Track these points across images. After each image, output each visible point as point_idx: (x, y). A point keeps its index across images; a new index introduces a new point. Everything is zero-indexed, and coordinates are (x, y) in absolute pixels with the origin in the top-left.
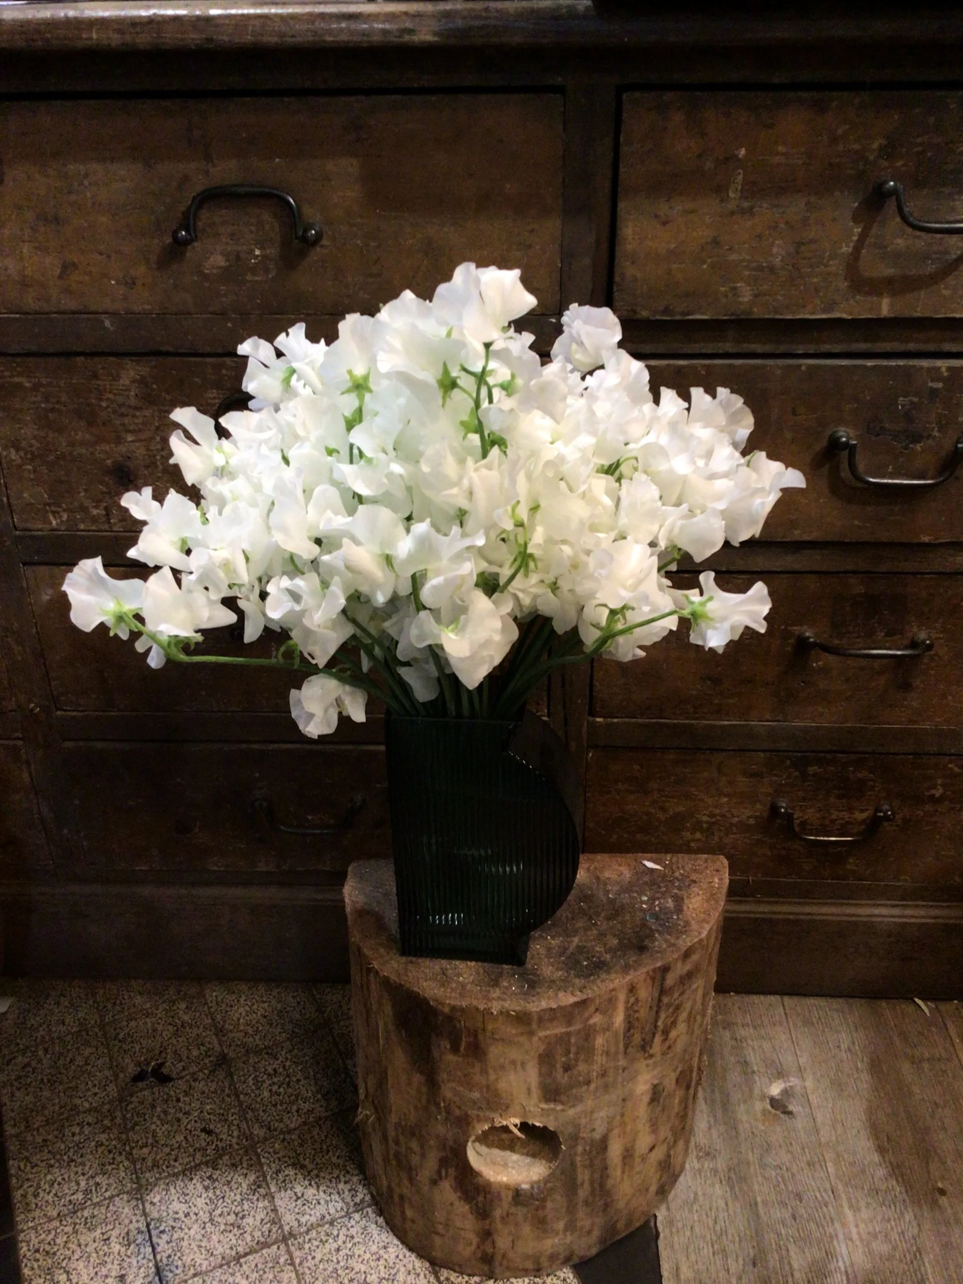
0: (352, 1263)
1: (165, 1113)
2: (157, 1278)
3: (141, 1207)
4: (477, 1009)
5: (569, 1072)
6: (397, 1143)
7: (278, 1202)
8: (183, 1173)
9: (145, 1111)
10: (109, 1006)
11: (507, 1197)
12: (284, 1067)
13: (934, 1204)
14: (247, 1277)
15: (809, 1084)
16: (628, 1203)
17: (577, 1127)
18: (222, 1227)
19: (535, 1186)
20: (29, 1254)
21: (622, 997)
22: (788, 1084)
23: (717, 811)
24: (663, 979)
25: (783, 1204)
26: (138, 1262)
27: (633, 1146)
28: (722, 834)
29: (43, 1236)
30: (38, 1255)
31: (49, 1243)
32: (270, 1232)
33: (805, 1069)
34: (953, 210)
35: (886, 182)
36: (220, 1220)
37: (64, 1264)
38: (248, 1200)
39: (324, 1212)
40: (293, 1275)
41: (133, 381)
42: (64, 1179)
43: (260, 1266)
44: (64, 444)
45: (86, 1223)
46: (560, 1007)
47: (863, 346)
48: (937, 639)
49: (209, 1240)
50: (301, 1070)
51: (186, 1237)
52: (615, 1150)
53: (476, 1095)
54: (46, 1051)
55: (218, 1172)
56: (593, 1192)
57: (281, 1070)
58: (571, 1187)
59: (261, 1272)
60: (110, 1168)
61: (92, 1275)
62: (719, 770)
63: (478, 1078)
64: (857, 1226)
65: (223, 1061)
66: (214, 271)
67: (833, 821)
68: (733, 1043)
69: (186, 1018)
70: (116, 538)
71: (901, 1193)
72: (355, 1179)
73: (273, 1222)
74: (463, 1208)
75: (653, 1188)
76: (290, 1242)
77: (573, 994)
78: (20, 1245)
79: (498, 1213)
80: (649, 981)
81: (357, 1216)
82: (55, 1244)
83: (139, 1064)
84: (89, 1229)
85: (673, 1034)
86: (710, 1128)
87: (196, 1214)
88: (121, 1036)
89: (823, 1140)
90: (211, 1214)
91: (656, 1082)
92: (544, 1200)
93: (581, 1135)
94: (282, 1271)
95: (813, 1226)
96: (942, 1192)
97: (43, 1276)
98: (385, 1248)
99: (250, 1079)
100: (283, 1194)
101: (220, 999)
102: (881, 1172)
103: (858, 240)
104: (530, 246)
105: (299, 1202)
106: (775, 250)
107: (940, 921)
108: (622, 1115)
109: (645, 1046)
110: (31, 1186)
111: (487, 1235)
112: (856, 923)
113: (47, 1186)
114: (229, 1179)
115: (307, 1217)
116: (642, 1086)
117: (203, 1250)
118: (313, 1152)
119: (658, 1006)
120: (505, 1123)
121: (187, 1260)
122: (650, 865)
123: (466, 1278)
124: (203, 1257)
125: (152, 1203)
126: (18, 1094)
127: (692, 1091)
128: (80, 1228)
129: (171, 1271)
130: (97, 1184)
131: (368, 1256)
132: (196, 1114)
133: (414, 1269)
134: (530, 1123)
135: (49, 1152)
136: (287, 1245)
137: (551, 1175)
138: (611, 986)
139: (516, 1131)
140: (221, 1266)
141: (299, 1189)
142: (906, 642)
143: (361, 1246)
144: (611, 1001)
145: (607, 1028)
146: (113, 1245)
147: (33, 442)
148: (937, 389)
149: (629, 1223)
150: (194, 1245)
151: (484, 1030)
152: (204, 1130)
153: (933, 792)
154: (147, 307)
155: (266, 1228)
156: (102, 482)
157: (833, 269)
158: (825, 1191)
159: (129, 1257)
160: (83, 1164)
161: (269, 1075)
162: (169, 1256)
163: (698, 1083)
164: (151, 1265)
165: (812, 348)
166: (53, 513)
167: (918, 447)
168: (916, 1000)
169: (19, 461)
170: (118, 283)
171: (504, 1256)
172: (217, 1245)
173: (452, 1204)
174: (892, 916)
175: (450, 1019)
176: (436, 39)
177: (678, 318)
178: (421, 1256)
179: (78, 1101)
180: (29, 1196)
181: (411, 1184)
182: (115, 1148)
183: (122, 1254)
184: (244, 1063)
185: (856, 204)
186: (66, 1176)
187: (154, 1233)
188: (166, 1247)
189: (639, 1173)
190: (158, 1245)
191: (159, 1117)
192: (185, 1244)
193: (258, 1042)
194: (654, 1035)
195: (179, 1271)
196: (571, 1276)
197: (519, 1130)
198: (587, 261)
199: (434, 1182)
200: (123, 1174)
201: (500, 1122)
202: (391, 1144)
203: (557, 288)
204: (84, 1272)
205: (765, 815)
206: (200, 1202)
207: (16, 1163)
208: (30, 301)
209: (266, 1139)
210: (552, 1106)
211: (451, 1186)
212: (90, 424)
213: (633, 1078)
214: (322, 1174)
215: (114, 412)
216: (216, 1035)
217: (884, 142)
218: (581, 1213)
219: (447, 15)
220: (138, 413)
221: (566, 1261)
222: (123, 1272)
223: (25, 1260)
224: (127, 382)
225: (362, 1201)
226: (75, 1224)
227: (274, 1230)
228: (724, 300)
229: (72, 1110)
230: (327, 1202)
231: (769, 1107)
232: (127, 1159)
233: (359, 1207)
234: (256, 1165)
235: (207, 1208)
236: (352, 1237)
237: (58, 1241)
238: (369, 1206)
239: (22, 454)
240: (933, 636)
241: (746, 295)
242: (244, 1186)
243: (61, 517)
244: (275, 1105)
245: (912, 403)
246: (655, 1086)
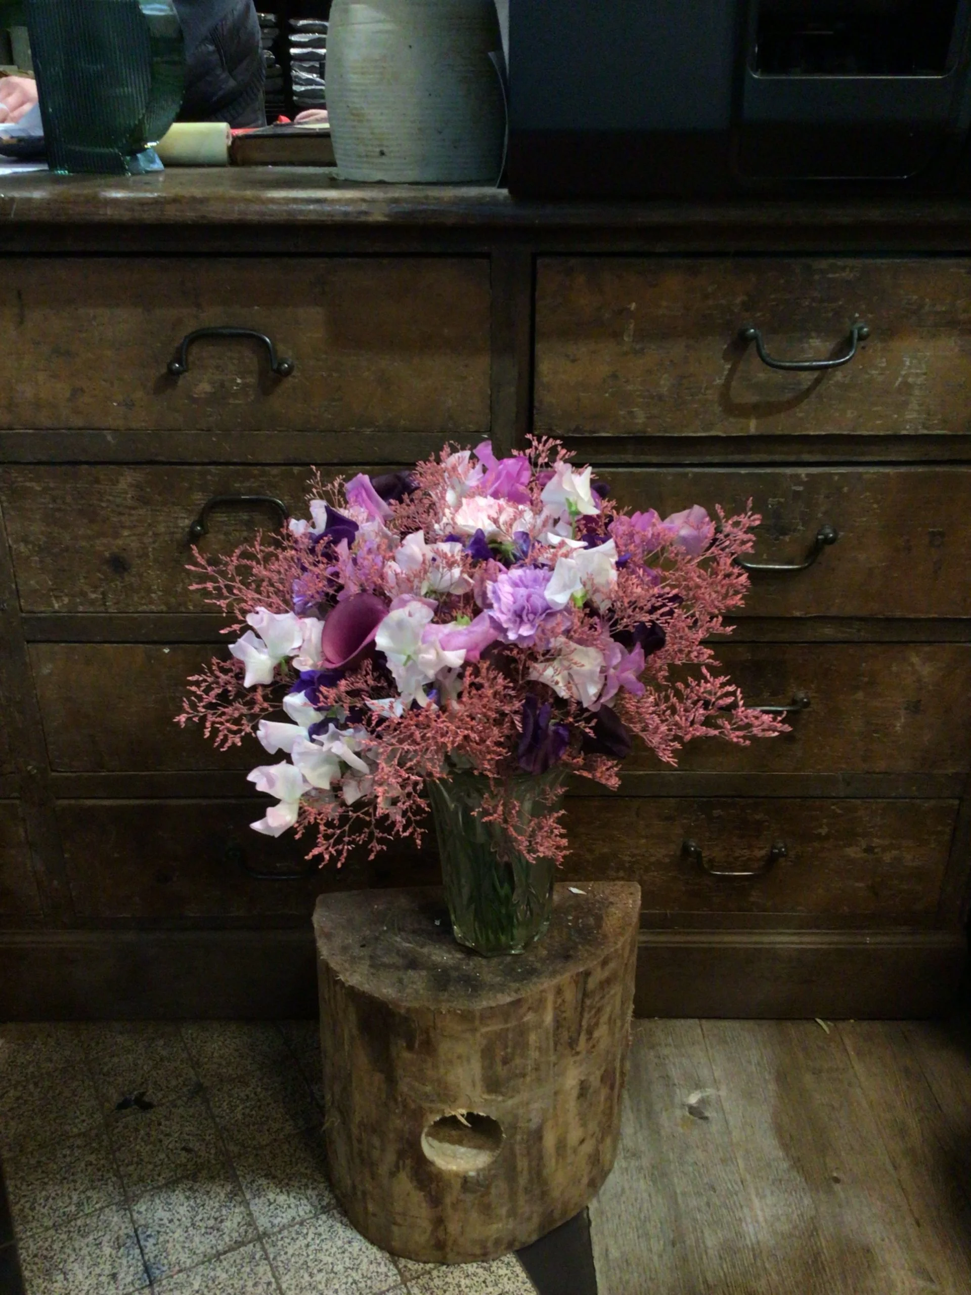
0: (321, 1256)
1: (148, 1134)
2: (145, 1275)
3: (129, 1215)
4: (428, 1009)
5: (508, 1066)
6: (360, 1141)
7: (253, 1208)
8: (166, 1185)
9: (129, 1134)
10: (93, 1045)
11: (457, 1185)
12: (255, 1093)
13: (830, 1192)
14: (227, 1272)
15: (723, 1093)
16: (562, 1193)
17: (516, 1117)
18: (203, 1231)
19: (481, 1173)
20: (28, 1259)
21: (550, 998)
22: (705, 1094)
23: (637, 852)
24: (585, 983)
25: (698, 1194)
26: (128, 1262)
27: (565, 1138)
28: (642, 871)
29: (41, 1243)
30: (36, 1259)
31: (47, 1249)
32: (246, 1232)
33: (720, 1082)
34: (803, 351)
35: (748, 330)
36: (201, 1224)
37: (61, 1266)
38: (226, 1206)
39: (294, 1214)
40: (268, 1268)
41: (131, 485)
42: (57, 1195)
43: (238, 1261)
44: (68, 538)
45: (79, 1231)
46: (498, 1006)
47: (737, 458)
48: (814, 697)
49: (192, 1241)
50: (271, 1095)
51: (171, 1240)
52: (549, 1141)
53: (428, 1089)
54: (36, 1085)
55: (198, 1184)
56: (531, 1181)
57: (253, 1095)
58: (511, 1175)
59: (239, 1267)
60: (99, 1184)
61: (87, 1274)
62: (638, 815)
63: (430, 1073)
64: (762, 1210)
65: (199, 1090)
66: (203, 396)
67: (736, 858)
68: (656, 1060)
69: (164, 1053)
70: (111, 618)
71: (800, 1182)
72: (322, 1186)
73: (249, 1224)
74: (417, 1197)
75: (585, 1181)
76: (264, 1241)
77: (509, 995)
78: (20, 1251)
79: (448, 1200)
80: (573, 985)
81: (324, 1217)
82: (52, 1250)
83: (123, 1094)
84: (82, 1236)
85: (596, 1034)
86: (635, 1133)
87: (179, 1220)
88: (105, 1070)
89: (734, 1140)
90: (192, 1220)
91: (583, 1078)
92: (488, 1187)
93: (519, 1125)
94: (258, 1265)
95: (725, 1211)
96: (837, 1180)
97: (42, 1277)
98: (349, 1242)
99: (225, 1104)
100: (257, 1200)
101: (194, 1036)
102: (785, 1165)
103: (728, 375)
104: (465, 378)
105: (272, 1207)
106: (662, 382)
107: (832, 946)
108: (555, 1108)
109: (572, 1043)
110: (27, 1202)
111: (439, 1222)
112: (760, 949)
113: (42, 1201)
114: (208, 1189)
115: (279, 1219)
116: (571, 1080)
117: (186, 1250)
118: (283, 1164)
119: (581, 1008)
120: (453, 1113)
121: (173, 1259)
122: (575, 890)
123: (422, 1265)
124: (187, 1255)
125: (139, 1213)
126: (12, 1123)
127: (616, 1091)
128: (75, 1235)
129: (158, 1269)
130: (88, 1198)
131: (334, 1249)
132: (176, 1135)
133: (376, 1259)
134: (475, 1113)
135: (43, 1172)
136: (262, 1243)
137: (495, 1162)
138: (541, 988)
139: (463, 1120)
140: (203, 1263)
141: (271, 1196)
142: (788, 701)
143: (328, 1242)
144: (542, 1001)
145: (539, 1025)
146: (104, 1248)
147: (40, 536)
148: (799, 491)
149: (564, 1212)
150: (178, 1246)
151: (435, 1028)
152: (184, 1149)
153: (820, 830)
154: (143, 424)
155: (242, 1230)
156: (99, 571)
157: (710, 397)
158: (736, 1183)
159: (120, 1258)
160: (75, 1181)
161: (242, 1100)
162: (156, 1256)
163: (622, 1085)
164: (139, 1264)
165: (695, 460)
166: (56, 597)
167: (787, 538)
168: (819, 1021)
169: (28, 553)
170: (119, 404)
171: (455, 1241)
172: (199, 1246)
173: (408, 1194)
174: (792, 943)
175: (406, 1020)
176: (386, 219)
177: (587, 435)
178: (381, 1248)
179: (67, 1128)
180: (26, 1210)
181: (373, 1178)
182: (104, 1166)
183: (114, 1256)
184: (218, 1090)
185: (725, 346)
186: (59, 1192)
187: (141, 1237)
188: (153, 1248)
189: (572, 1164)
190: (146, 1247)
191: (142, 1139)
192: (170, 1245)
193: (231, 1071)
194: (579, 1035)
195: (165, 1269)
196: (514, 1260)
197: (467, 1119)
198: (513, 389)
199: (393, 1174)
200: (111, 1188)
201: (449, 1113)
202: (355, 1143)
203: (488, 411)
204: (79, 1272)
205: (678, 853)
206: (183, 1210)
207: (13, 1183)
208: (44, 419)
209: (240, 1155)
210: (493, 1097)
211: (408, 1177)
212: (92, 521)
213: (562, 1074)
214: (292, 1183)
215: (113, 511)
216: (193, 1068)
217: (745, 298)
218: (522, 1199)
219: (396, 201)
220: (133, 512)
221: (510, 1246)
222: (115, 1271)
223: (25, 1264)
224: (125, 487)
225: (329, 1204)
226: (69, 1232)
227: (250, 1231)
228: (623, 421)
229: (62, 1135)
230: (297, 1206)
231: (687, 1114)
232: (115, 1175)
233: (325, 1210)
234: (232, 1178)
235: (189, 1215)
236: (320, 1235)
237: (55, 1247)
238: (334, 1208)
239: (30, 547)
240: (810, 695)
241: (641, 417)
242: (222, 1195)
243: (62, 601)
244: (248, 1126)
245: (779, 502)
246: (582, 1082)
